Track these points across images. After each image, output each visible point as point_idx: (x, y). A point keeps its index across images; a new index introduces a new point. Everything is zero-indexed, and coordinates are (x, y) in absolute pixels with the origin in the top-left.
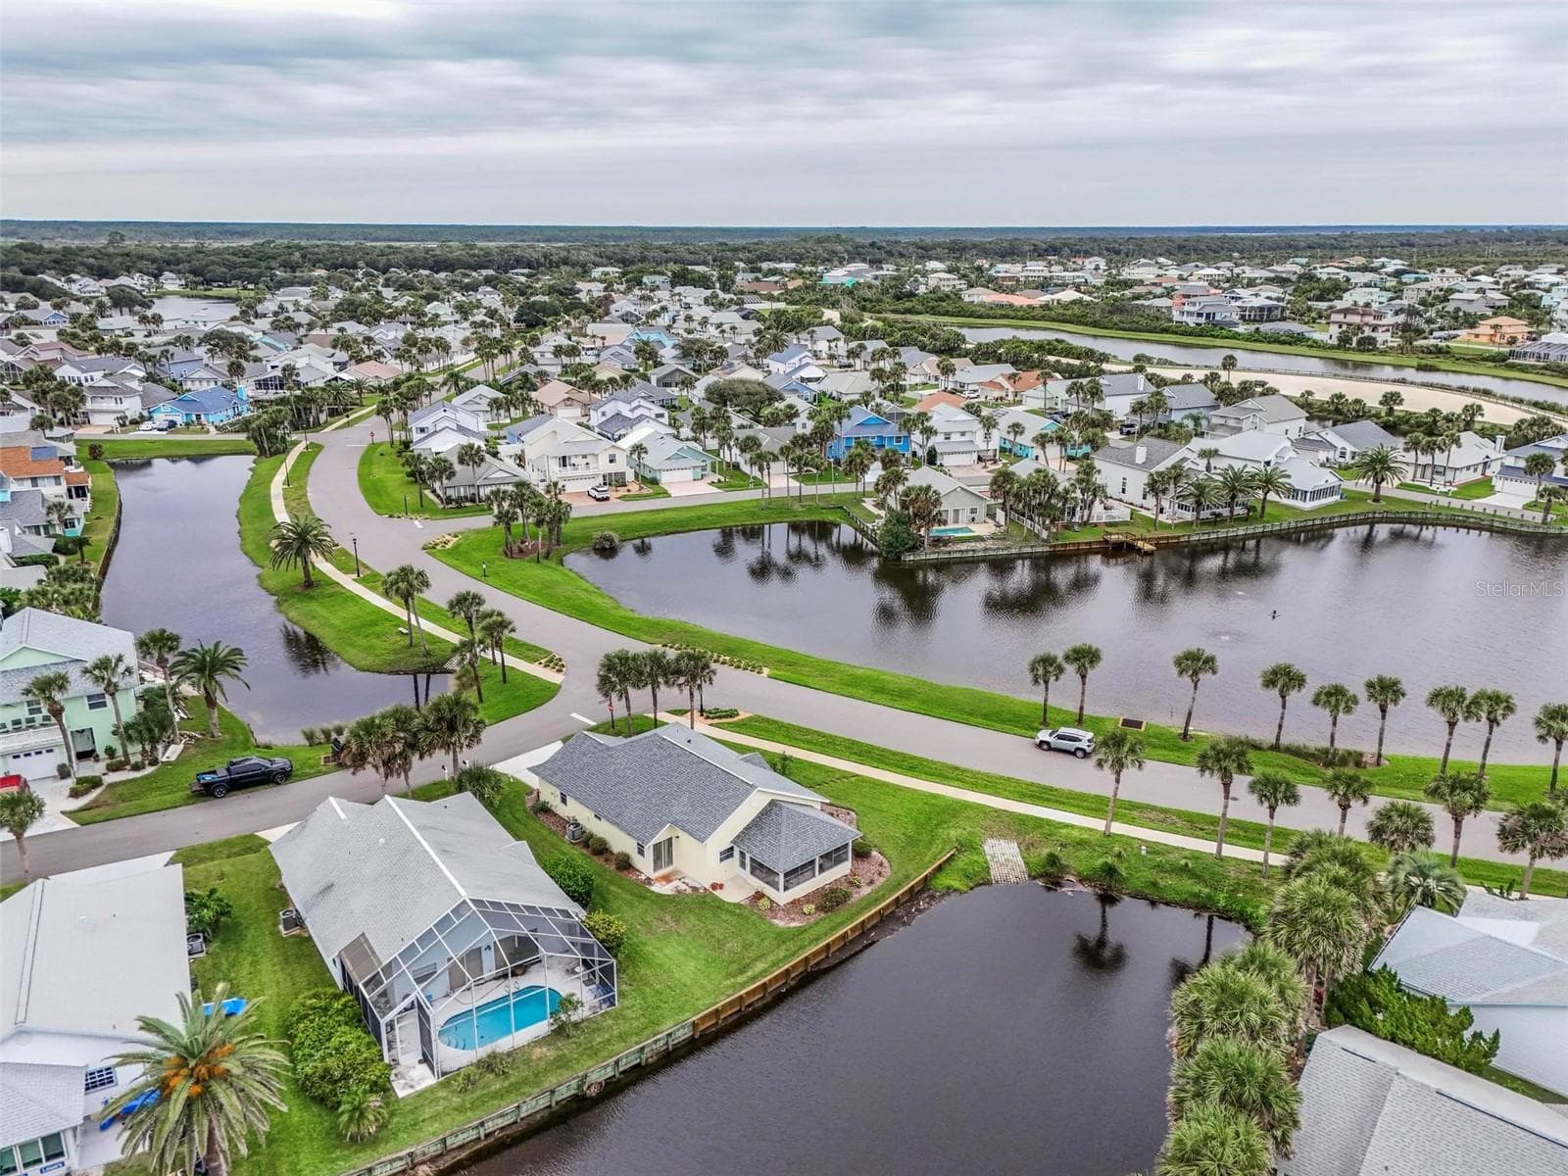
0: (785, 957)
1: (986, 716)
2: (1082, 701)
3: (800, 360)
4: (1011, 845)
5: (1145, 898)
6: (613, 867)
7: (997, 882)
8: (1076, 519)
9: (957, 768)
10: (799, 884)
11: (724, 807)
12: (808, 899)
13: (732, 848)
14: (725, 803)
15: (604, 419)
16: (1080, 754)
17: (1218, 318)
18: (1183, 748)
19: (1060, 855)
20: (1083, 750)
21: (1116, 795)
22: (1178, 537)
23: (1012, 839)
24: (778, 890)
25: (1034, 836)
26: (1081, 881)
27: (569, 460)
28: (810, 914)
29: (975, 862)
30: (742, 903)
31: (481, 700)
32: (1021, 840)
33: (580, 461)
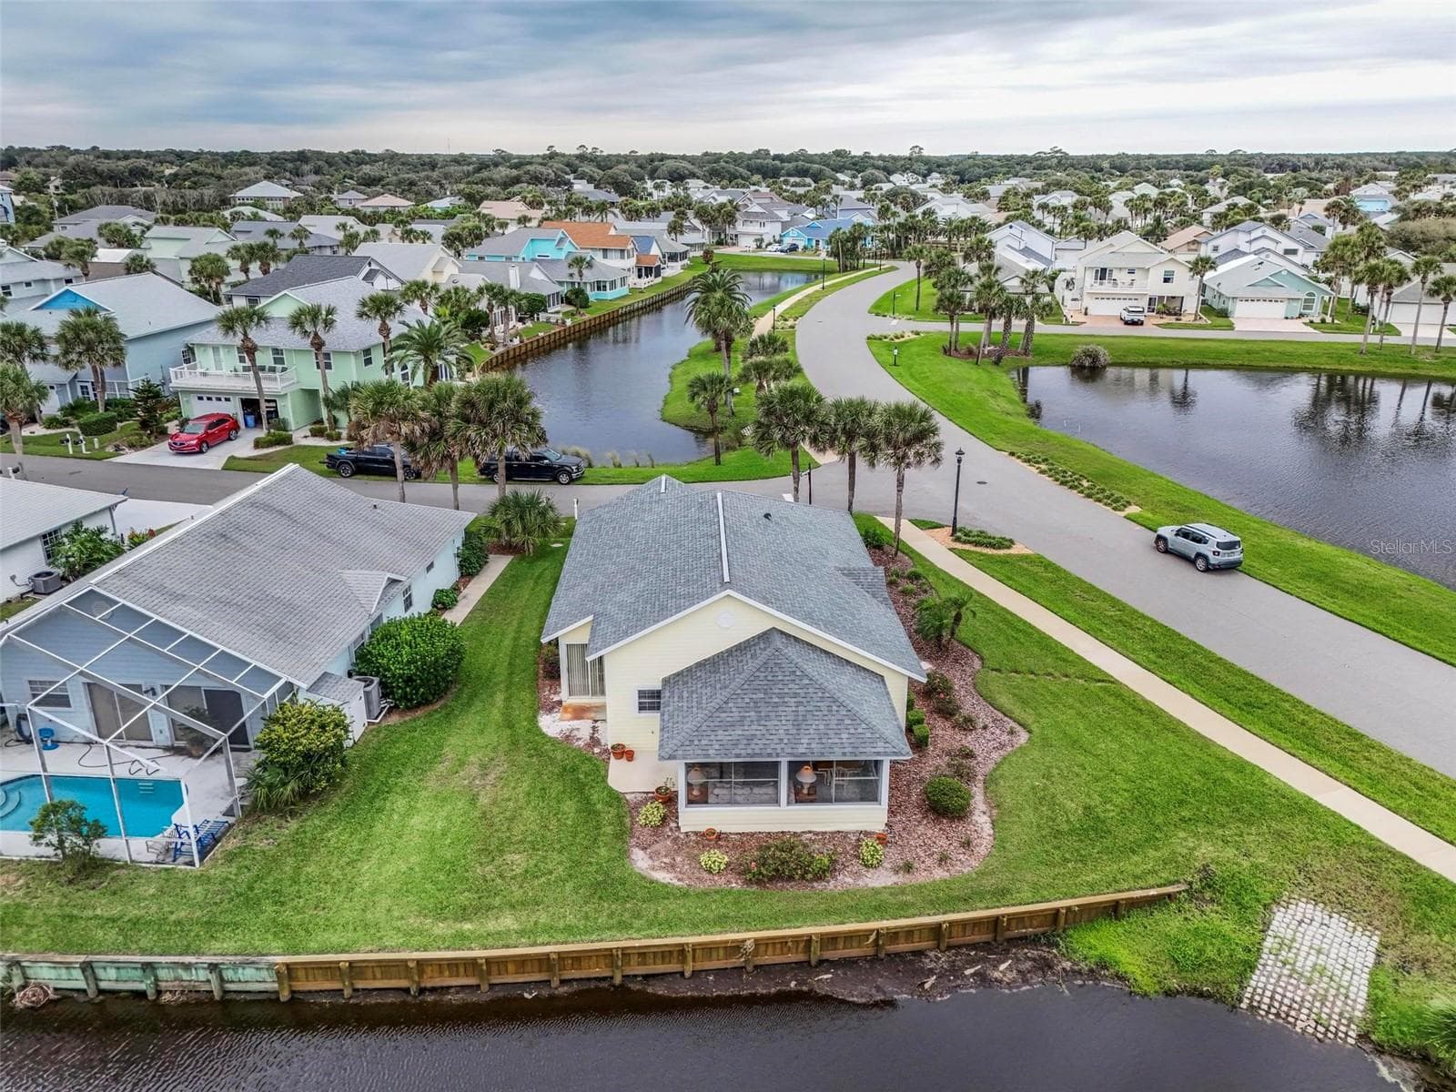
7: (1253, 1009)
10: (733, 803)
13: (660, 694)
15: (1216, 255)
16: (1201, 564)
23: (1368, 925)
27: (1111, 274)
28: (710, 871)
29: (1219, 934)
30: (628, 797)
31: (718, 462)
32: (1393, 939)
33: (1123, 276)
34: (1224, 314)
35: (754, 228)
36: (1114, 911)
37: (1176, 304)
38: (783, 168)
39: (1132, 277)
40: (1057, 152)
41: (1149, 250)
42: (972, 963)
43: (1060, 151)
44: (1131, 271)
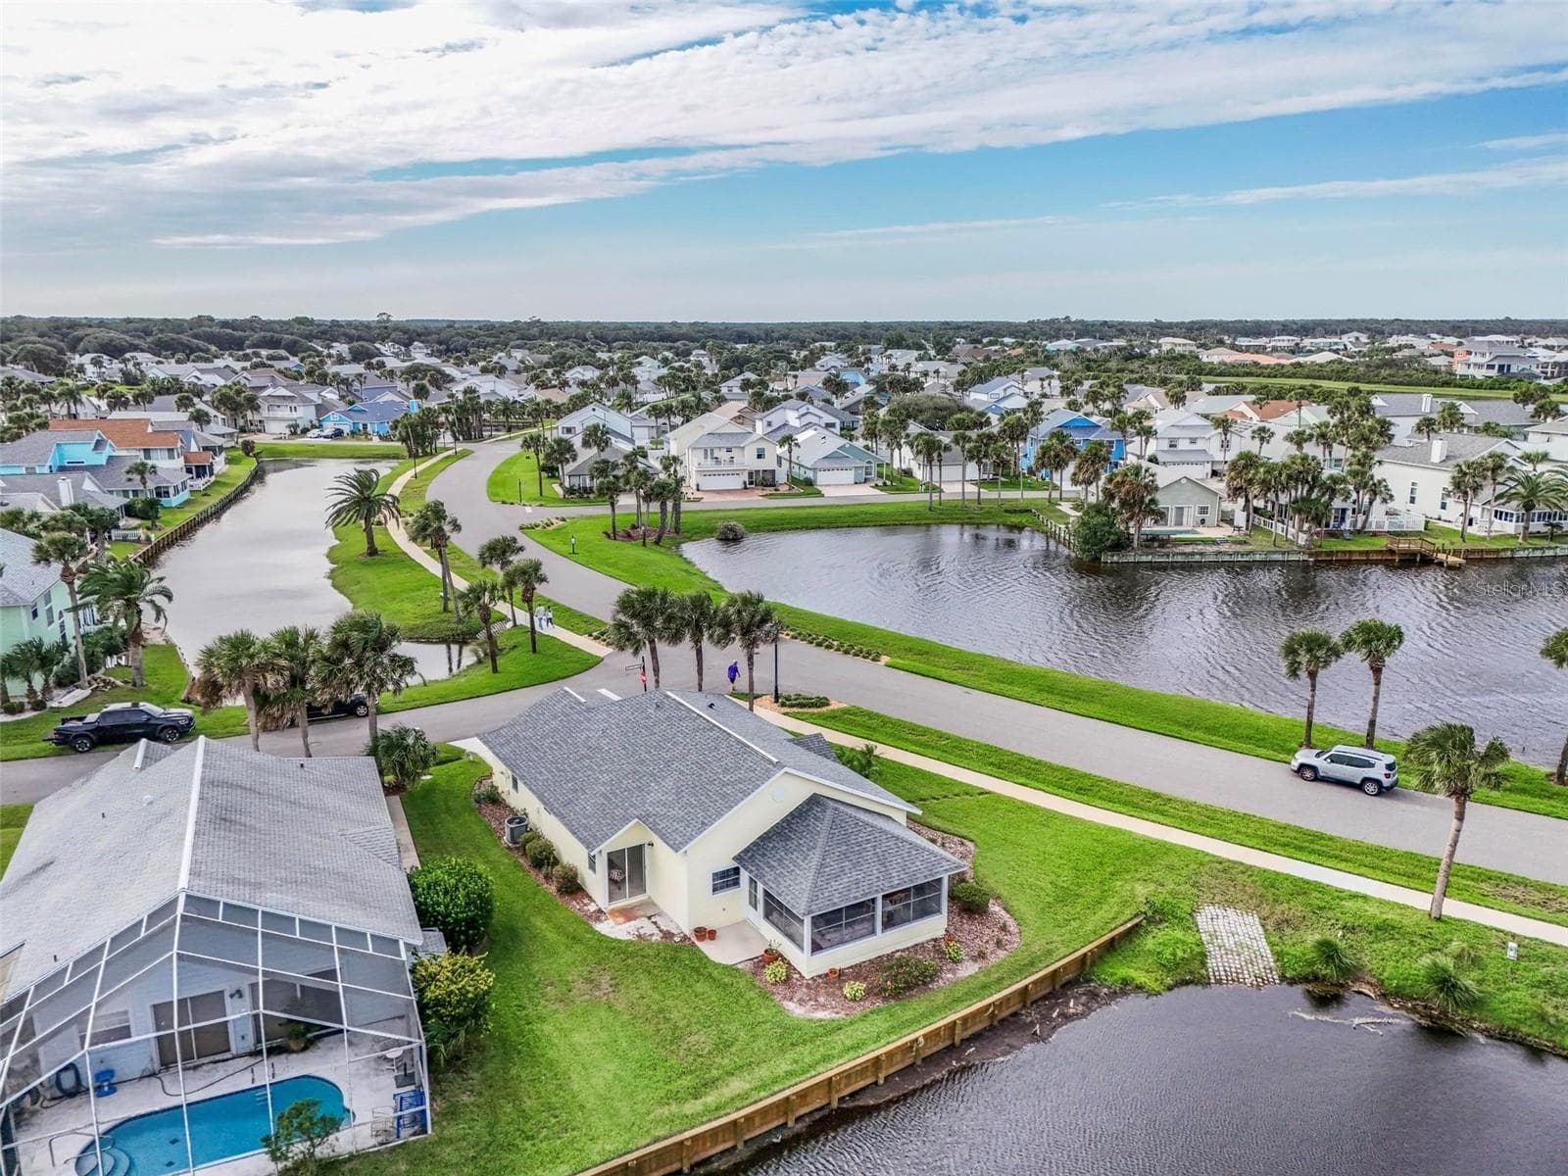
0: (790, 1074)
1: (1208, 730)
2: (1375, 711)
3: (1005, 390)
4: (1249, 919)
5: (1521, 1043)
6: (553, 888)
7: (1219, 982)
8: (1347, 526)
9: (1156, 796)
10: (842, 942)
11: (725, 796)
12: (858, 972)
13: (736, 871)
14: (728, 790)
15: (770, 429)
16: (1371, 788)
17: (1514, 370)
18: (1558, 794)
19: (1342, 945)
20: (1378, 782)
21: (1452, 854)
22: (1498, 551)
23: (1247, 910)
24: (801, 948)
25: (1296, 908)
26: (1384, 996)
27: (712, 453)
28: (854, 1000)
29: (1178, 941)
30: (739, 966)
31: (495, 670)
32: (1266, 913)
33: (723, 455)
34: (810, 483)
35: (284, 413)
36: (1111, 946)
37: (768, 476)
38: (247, 338)
39: (730, 454)
41: (740, 431)
42: (1052, 1009)
44: (729, 450)
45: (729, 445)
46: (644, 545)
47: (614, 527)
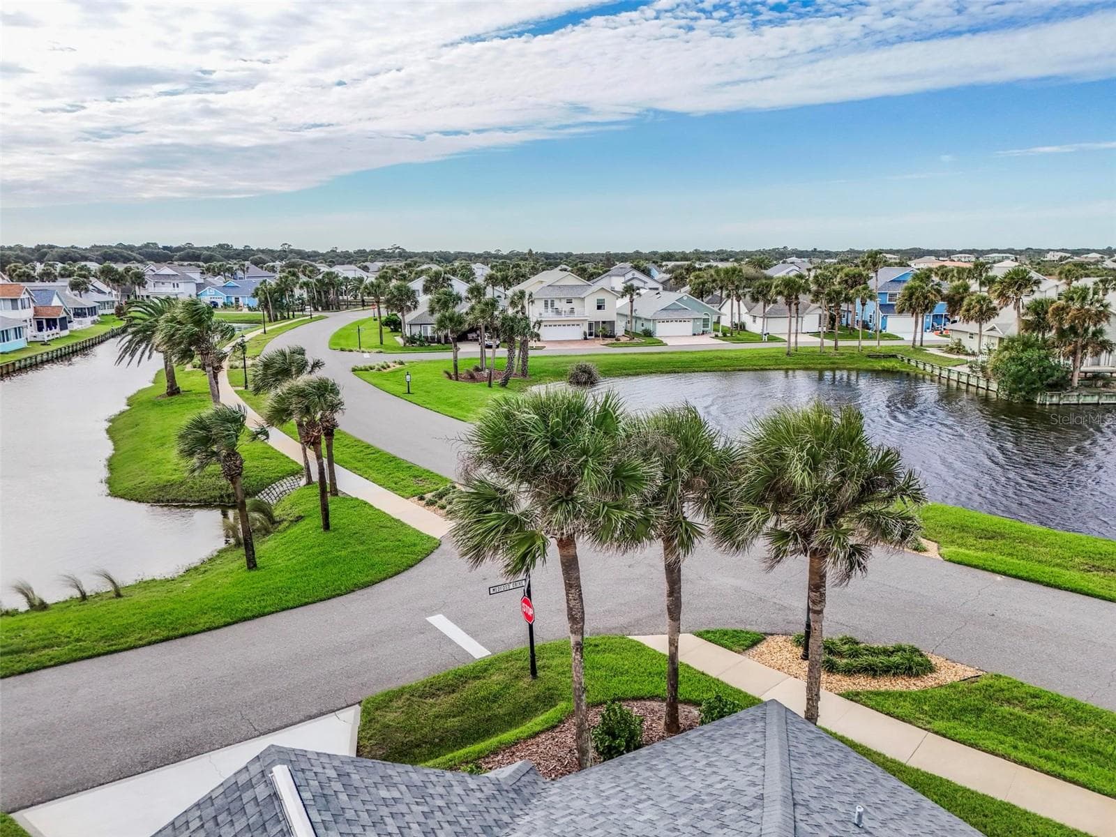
31: (252, 564)
33: (562, 306)
34: (648, 334)
35: (168, 288)
37: (608, 328)
38: (174, 255)
39: (570, 305)
40: (397, 248)
41: (582, 283)
43: (398, 248)
44: (569, 301)
45: (569, 296)
46: (490, 386)
47: (456, 366)
